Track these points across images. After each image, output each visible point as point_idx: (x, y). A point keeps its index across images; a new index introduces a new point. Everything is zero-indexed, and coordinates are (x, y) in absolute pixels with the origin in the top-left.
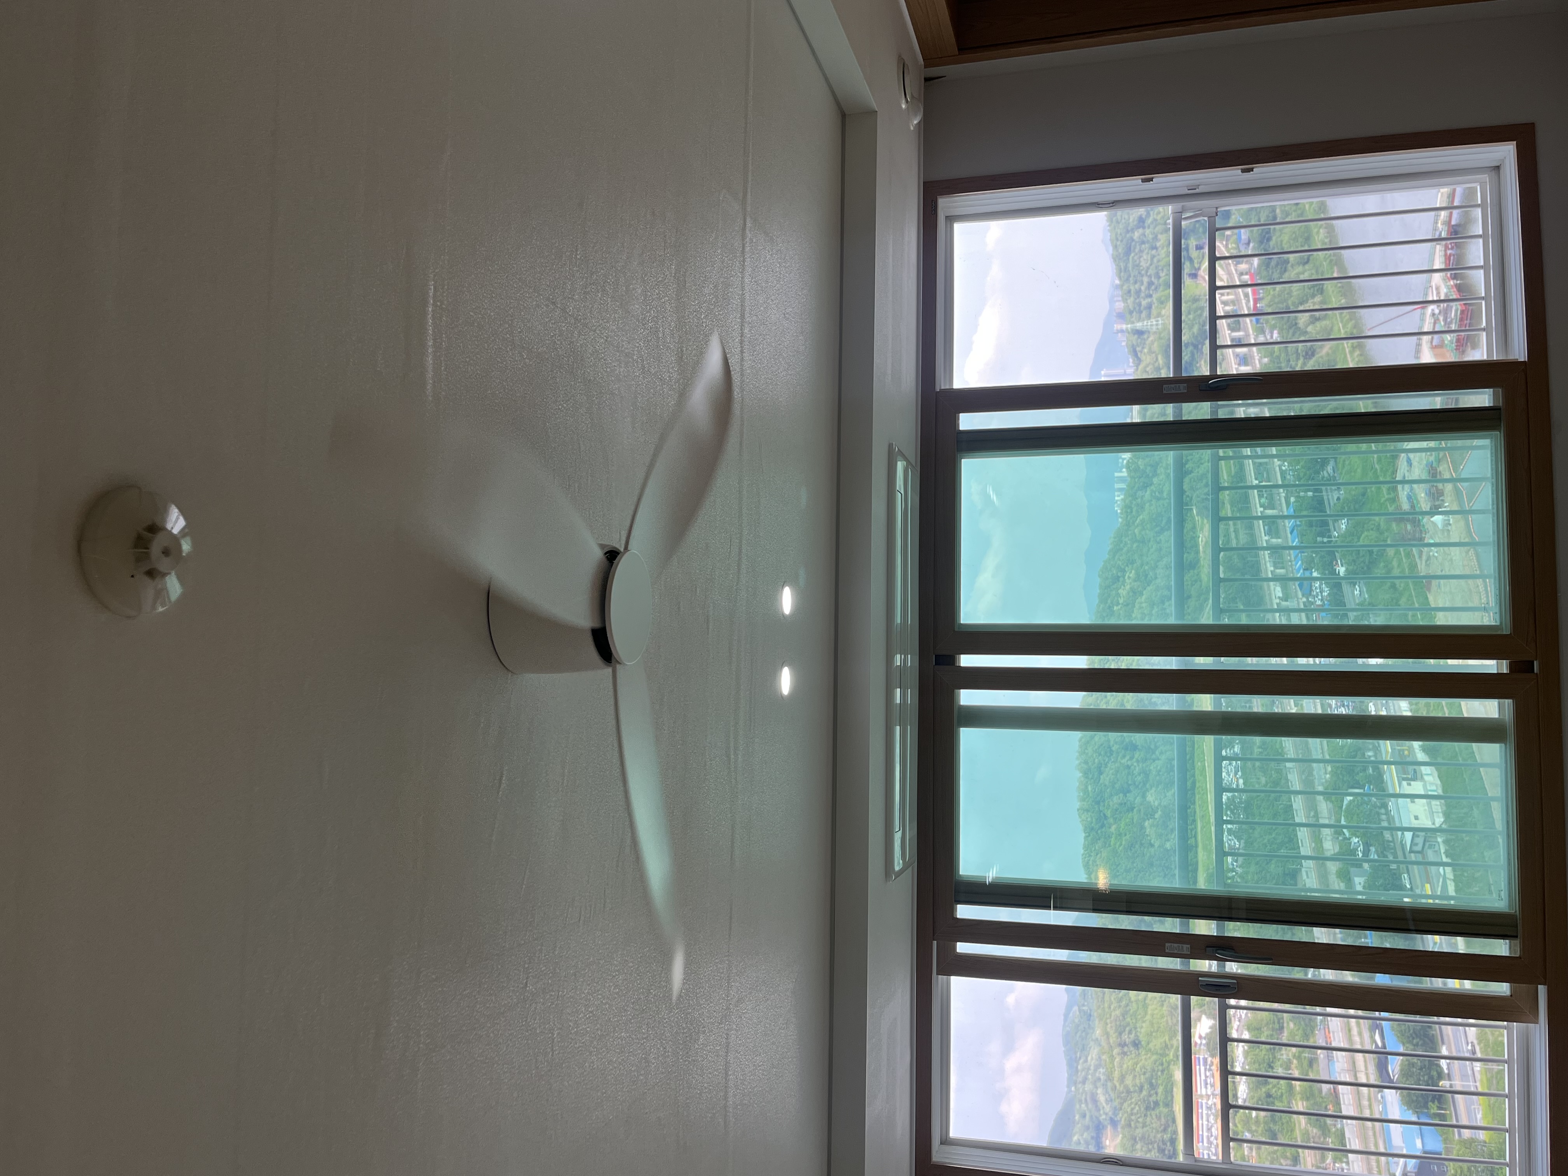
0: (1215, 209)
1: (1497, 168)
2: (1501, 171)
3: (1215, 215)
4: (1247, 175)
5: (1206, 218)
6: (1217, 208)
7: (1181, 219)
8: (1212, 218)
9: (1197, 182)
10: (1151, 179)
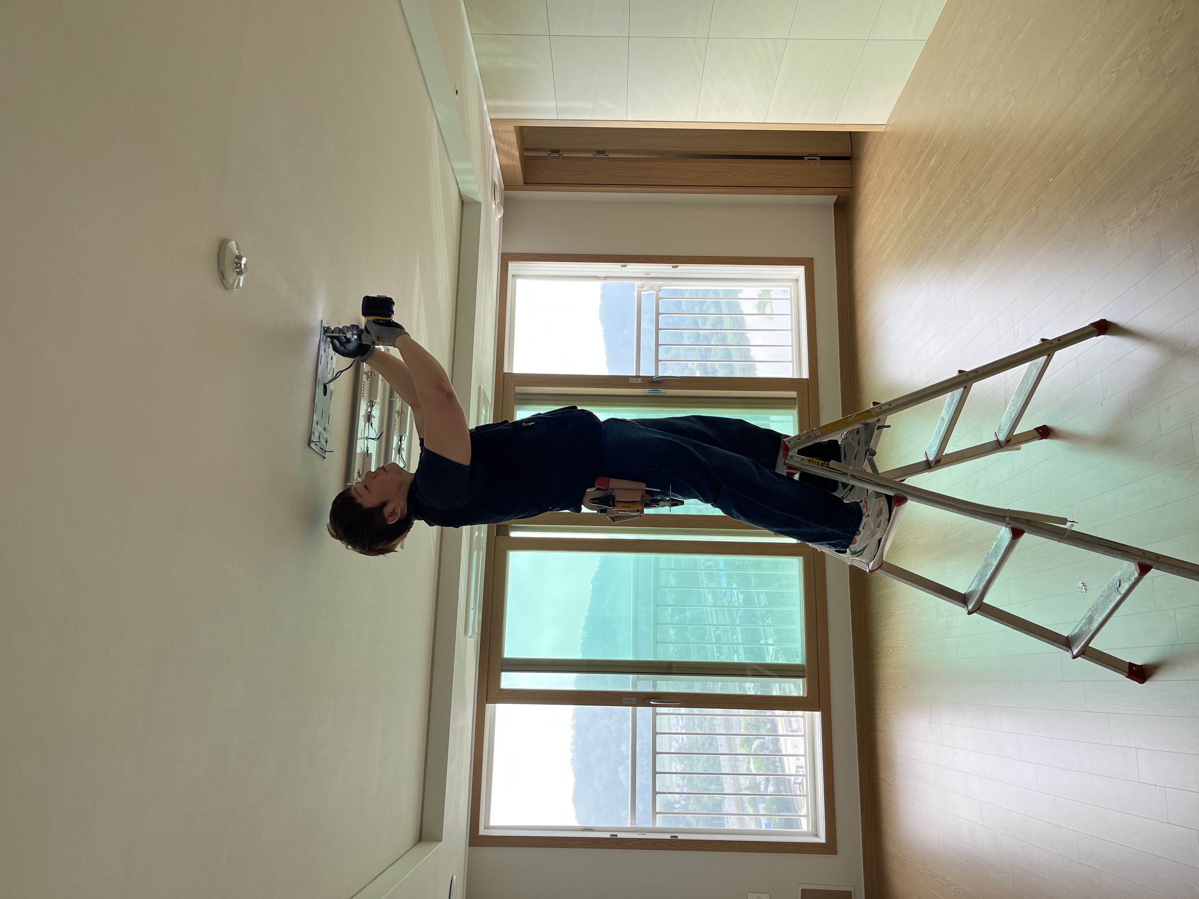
0: (659, 288)
1: (797, 280)
2: (799, 282)
3: (659, 290)
4: (675, 270)
5: (654, 292)
6: (660, 287)
7: (641, 291)
8: (657, 292)
9: (650, 271)
10: (626, 266)
